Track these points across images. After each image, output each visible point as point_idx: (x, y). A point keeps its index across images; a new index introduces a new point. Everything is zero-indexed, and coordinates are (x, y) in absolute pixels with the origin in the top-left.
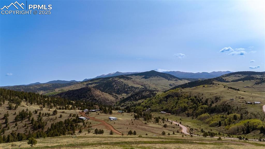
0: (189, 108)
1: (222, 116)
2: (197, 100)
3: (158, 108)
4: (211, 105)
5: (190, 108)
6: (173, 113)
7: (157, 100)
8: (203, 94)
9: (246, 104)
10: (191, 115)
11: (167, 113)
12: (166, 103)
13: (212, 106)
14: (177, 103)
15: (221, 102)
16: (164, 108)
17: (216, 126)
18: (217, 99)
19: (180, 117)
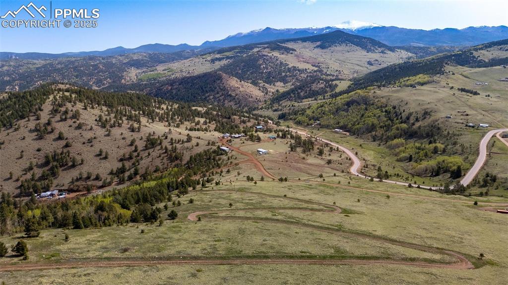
0: (379, 126)
1: (419, 147)
2: (395, 112)
3: (332, 122)
4: (413, 124)
5: (381, 127)
6: (352, 133)
7: (332, 107)
8: (407, 103)
9: (466, 127)
10: (379, 138)
11: (345, 131)
12: (346, 114)
13: (414, 127)
14: (363, 115)
15: (431, 119)
16: (341, 124)
17: (405, 161)
18: (426, 114)
19: (361, 141)
